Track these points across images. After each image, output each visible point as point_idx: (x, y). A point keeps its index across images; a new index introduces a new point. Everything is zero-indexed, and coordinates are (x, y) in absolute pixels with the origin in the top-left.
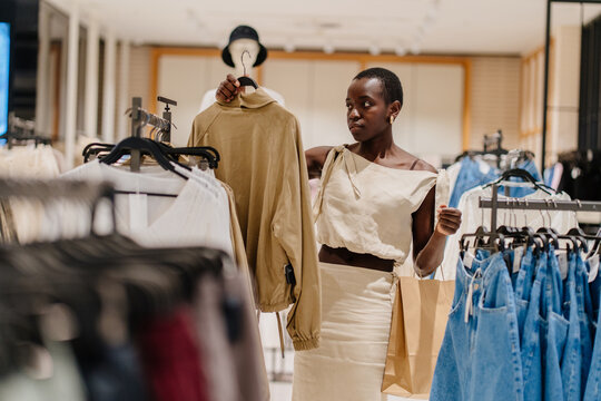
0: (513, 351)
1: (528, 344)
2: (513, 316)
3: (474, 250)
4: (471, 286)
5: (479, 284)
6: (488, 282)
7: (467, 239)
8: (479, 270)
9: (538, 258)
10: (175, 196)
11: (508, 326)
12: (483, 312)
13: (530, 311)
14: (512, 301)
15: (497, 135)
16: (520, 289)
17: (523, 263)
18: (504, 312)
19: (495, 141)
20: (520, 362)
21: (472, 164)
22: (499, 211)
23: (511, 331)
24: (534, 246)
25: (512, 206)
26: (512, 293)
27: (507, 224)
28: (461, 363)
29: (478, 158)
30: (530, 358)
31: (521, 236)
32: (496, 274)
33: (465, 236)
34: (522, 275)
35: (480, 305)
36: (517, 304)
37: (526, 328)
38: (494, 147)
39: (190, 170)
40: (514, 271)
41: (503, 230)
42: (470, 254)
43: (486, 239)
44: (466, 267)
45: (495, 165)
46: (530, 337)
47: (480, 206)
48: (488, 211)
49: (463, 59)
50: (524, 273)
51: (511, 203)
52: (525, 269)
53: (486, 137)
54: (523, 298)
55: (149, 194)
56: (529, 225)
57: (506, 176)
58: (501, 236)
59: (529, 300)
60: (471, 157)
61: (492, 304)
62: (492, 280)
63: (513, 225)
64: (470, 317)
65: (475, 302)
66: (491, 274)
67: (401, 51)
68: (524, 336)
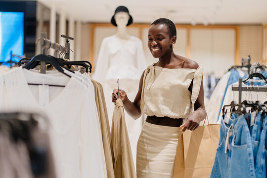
0: (251, 169)
1: (259, 165)
2: (251, 150)
3: (230, 113)
4: (228, 133)
5: (232, 132)
6: (236, 131)
7: (226, 108)
8: (232, 124)
9: (264, 118)
10: (64, 86)
11: (248, 155)
12: (234, 148)
13: (260, 147)
14: (250, 141)
15: (248, 58)
16: (254, 135)
17: (256, 120)
18: (245, 148)
19: (247, 61)
20: (255, 175)
21: (236, 72)
22: (243, 92)
23: (249, 159)
24: (262, 111)
25: (250, 90)
26: (250, 137)
27: (247, 100)
28: (223, 175)
29: (239, 70)
30: (260, 173)
31: (255, 106)
32: (241, 127)
33: (225, 106)
34: (255, 127)
35: (233, 144)
36: (253, 143)
37: (258, 156)
38: (246, 64)
39: (74, 73)
40: (251, 125)
41: (245, 103)
42: (228, 116)
43: (236, 108)
44: (225, 123)
45: (247, 73)
46: (260, 162)
47: (233, 90)
48: (237, 93)
49: (235, 27)
50: (256, 126)
51: (249, 88)
52: (257, 124)
53: (243, 60)
54: (256, 140)
55: (50, 85)
56: (259, 100)
57: (251, 77)
58: (244, 106)
59: (259, 141)
60: (235, 69)
61: (239, 144)
62: (239, 129)
63: (250, 100)
64: (228, 150)
65: (230, 142)
66: (238, 127)
67: (205, 23)
68: (257, 161)
